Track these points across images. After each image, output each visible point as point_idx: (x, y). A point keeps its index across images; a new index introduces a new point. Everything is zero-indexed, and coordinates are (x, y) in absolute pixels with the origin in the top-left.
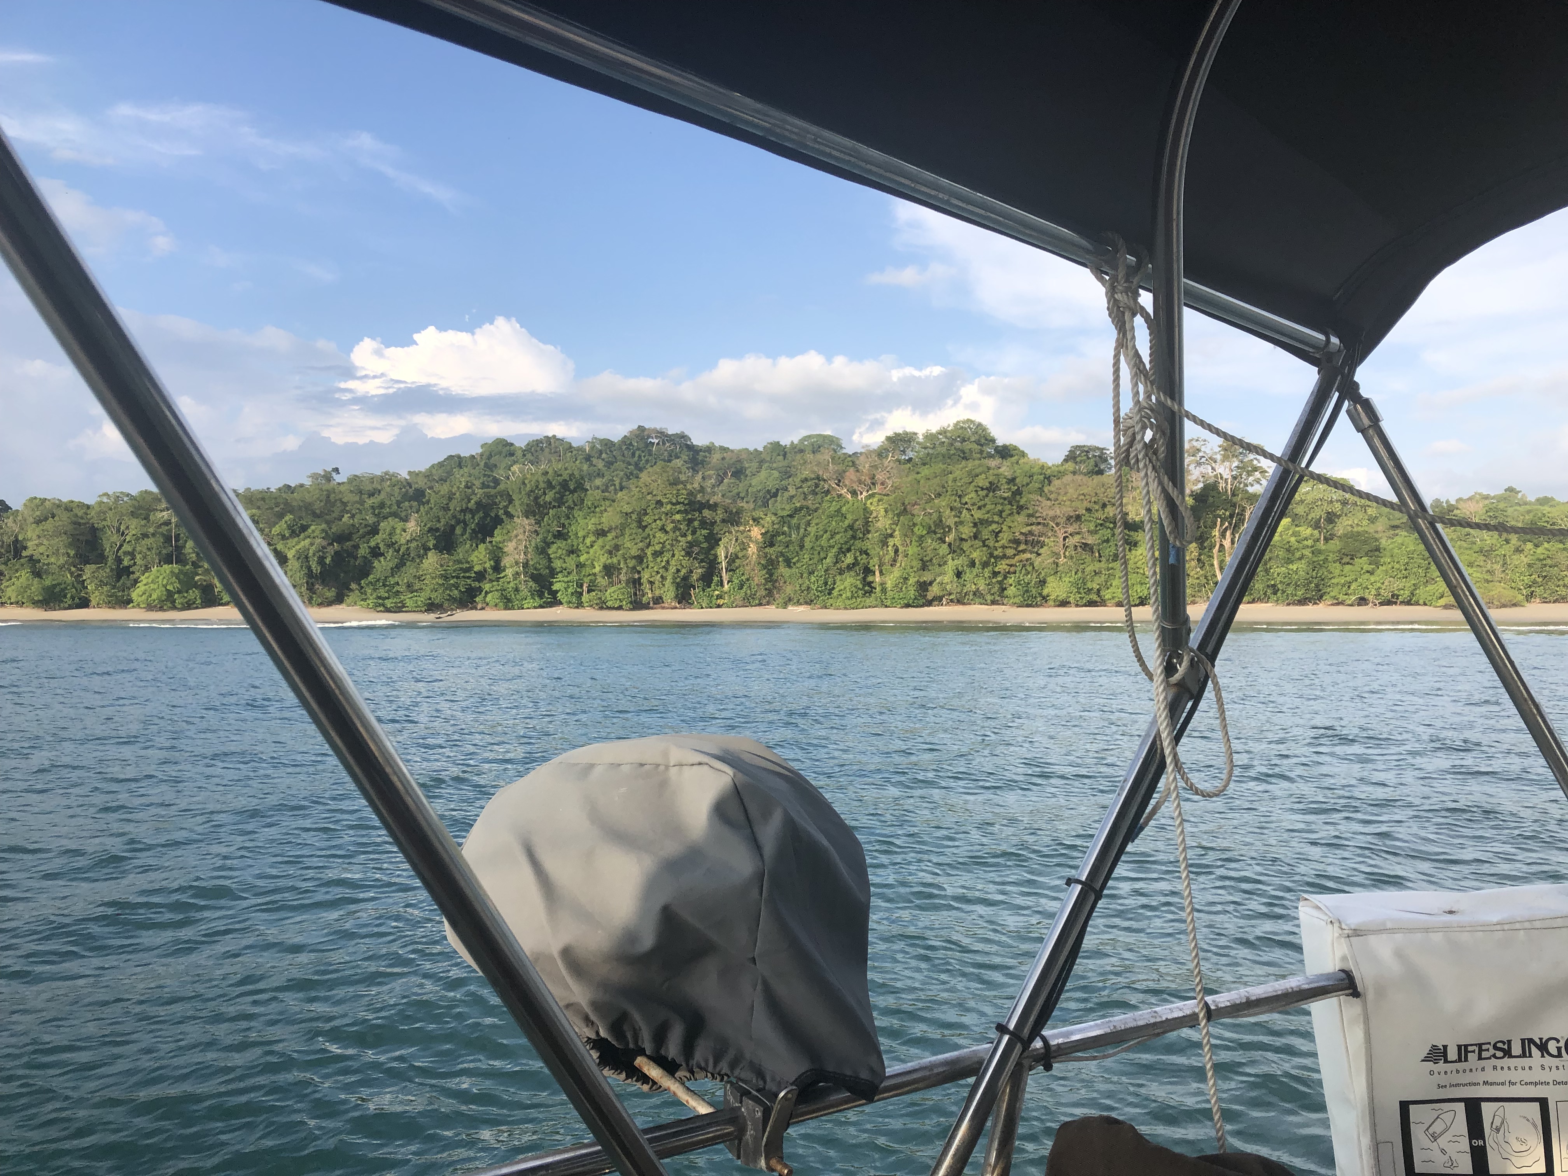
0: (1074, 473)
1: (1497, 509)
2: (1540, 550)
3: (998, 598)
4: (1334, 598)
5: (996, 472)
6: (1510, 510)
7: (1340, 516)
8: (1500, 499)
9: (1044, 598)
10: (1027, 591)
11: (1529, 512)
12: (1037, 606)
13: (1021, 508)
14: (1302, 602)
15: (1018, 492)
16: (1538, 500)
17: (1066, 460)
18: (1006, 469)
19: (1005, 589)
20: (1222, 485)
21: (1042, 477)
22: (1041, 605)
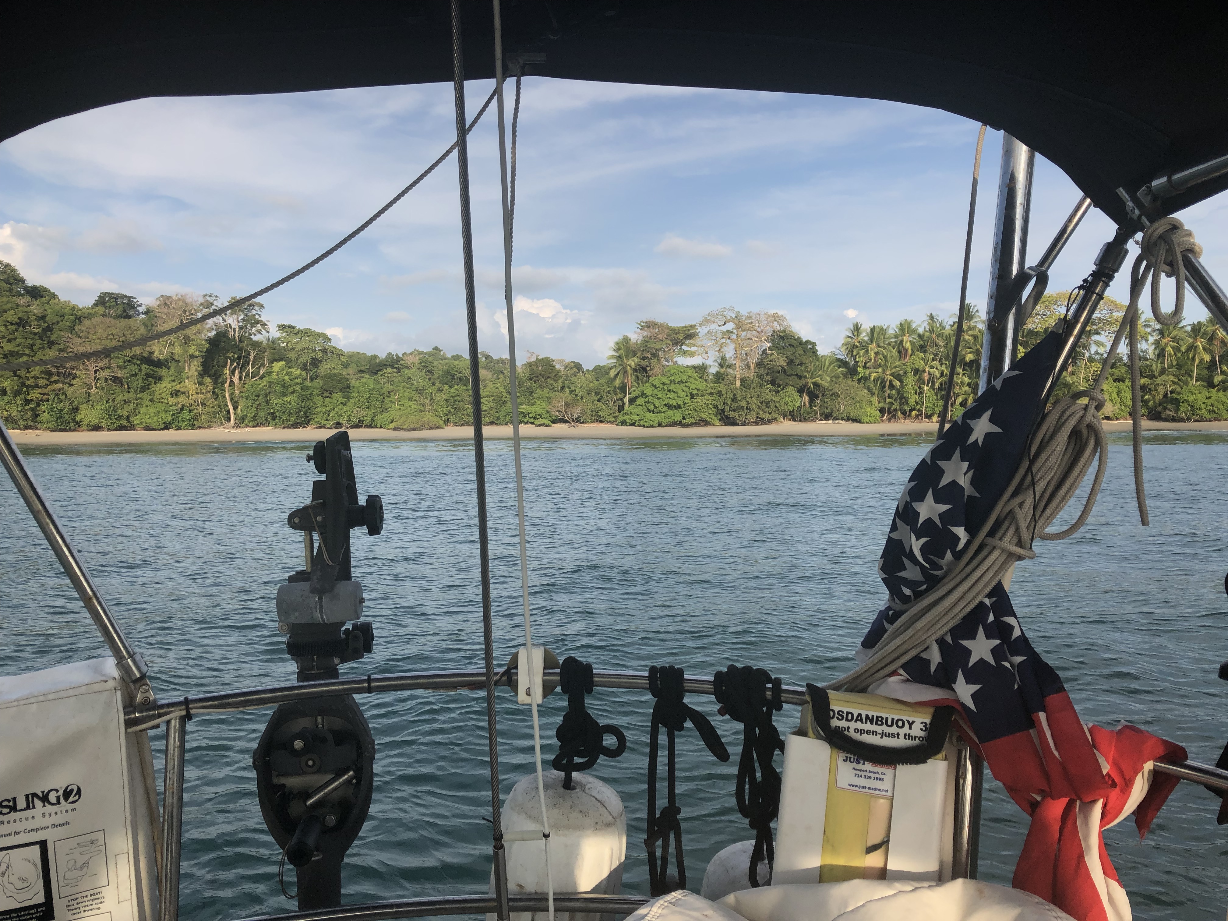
0: (104, 316)
1: (427, 362)
2: (452, 390)
3: (30, 423)
4: (318, 422)
5: (25, 309)
6: (436, 363)
7: (321, 361)
8: (430, 354)
9: (77, 423)
10: (61, 417)
11: (446, 364)
12: (70, 430)
13: (51, 344)
14: (295, 426)
15: (49, 329)
16: (453, 357)
17: (96, 304)
18: (36, 308)
19: (39, 415)
20: (231, 333)
21: (73, 317)
22: (74, 430)
